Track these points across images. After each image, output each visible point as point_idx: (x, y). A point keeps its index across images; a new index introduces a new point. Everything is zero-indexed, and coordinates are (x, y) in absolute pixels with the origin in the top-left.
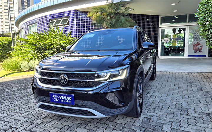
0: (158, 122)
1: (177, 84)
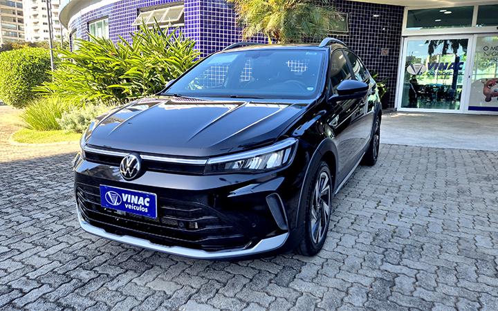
0: (415, 294)
1: (453, 182)
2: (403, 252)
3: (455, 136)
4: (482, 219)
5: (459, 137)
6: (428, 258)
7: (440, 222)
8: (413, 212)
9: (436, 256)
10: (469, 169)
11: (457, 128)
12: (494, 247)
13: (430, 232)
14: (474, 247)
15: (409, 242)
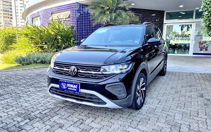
1: (174, 87)
2: (140, 122)
3: (183, 66)
4: (181, 105)
5: (185, 66)
6: (150, 125)
7: (162, 107)
8: (151, 102)
9: (154, 124)
10: (183, 81)
11: (185, 63)
12: (182, 119)
13: (156, 112)
14: (173, 119)
15: (144, 117)
